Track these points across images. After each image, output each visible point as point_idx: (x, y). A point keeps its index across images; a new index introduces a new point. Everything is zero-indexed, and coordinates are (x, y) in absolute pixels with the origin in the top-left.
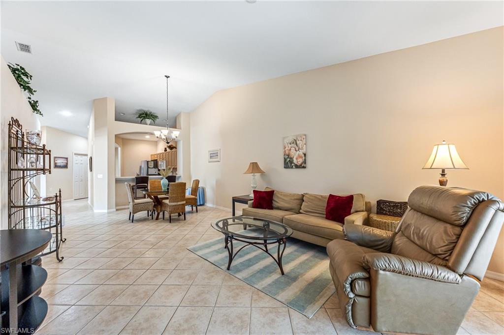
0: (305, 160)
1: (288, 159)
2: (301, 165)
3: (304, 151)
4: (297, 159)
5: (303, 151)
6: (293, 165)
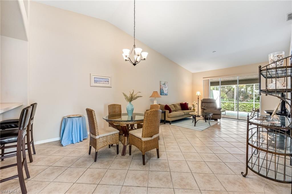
1: (162, 91)
5: (167, 88)
6: (164, 94)
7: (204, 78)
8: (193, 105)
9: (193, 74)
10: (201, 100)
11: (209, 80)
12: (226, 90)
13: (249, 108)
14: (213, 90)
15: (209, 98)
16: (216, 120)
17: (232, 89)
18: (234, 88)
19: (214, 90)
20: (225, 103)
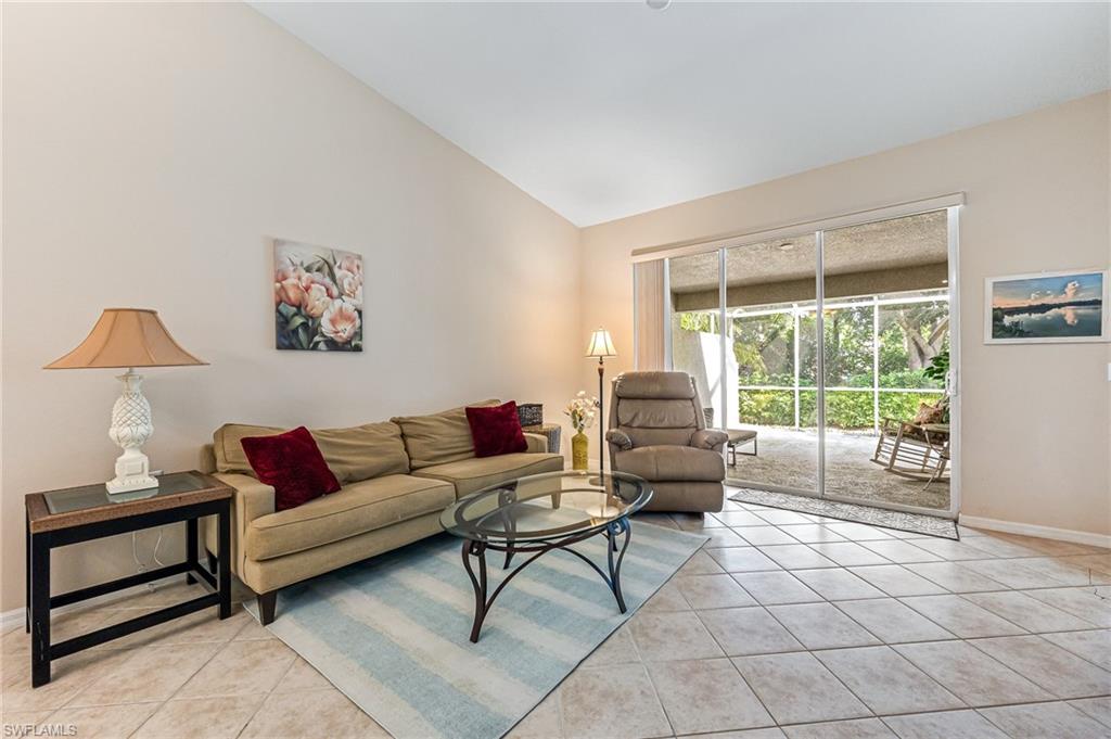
0: (361, 327)
1: (299, 320)
2: (349, 342)
3: (358, 302)
4: (333, 322)
5: (355, 302)
6: (317, 339)
7: (635, 253)
8: (574, 413)
9: (583, 234)
10: (614, 383)
11: (663, 260)
12: (762, 336)
13: (852, 413)
14: (702, 334)
15: (667, 370)
16: (696, 515)
17: (783, 335)
18: (792, 332)
19: (705, 331)
20: (757, 392)
